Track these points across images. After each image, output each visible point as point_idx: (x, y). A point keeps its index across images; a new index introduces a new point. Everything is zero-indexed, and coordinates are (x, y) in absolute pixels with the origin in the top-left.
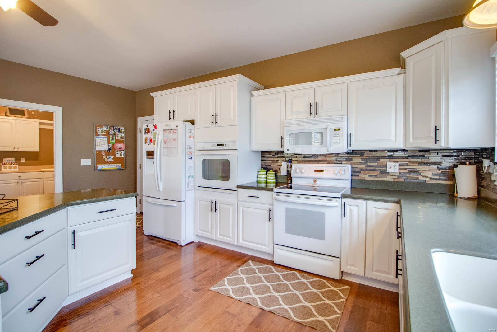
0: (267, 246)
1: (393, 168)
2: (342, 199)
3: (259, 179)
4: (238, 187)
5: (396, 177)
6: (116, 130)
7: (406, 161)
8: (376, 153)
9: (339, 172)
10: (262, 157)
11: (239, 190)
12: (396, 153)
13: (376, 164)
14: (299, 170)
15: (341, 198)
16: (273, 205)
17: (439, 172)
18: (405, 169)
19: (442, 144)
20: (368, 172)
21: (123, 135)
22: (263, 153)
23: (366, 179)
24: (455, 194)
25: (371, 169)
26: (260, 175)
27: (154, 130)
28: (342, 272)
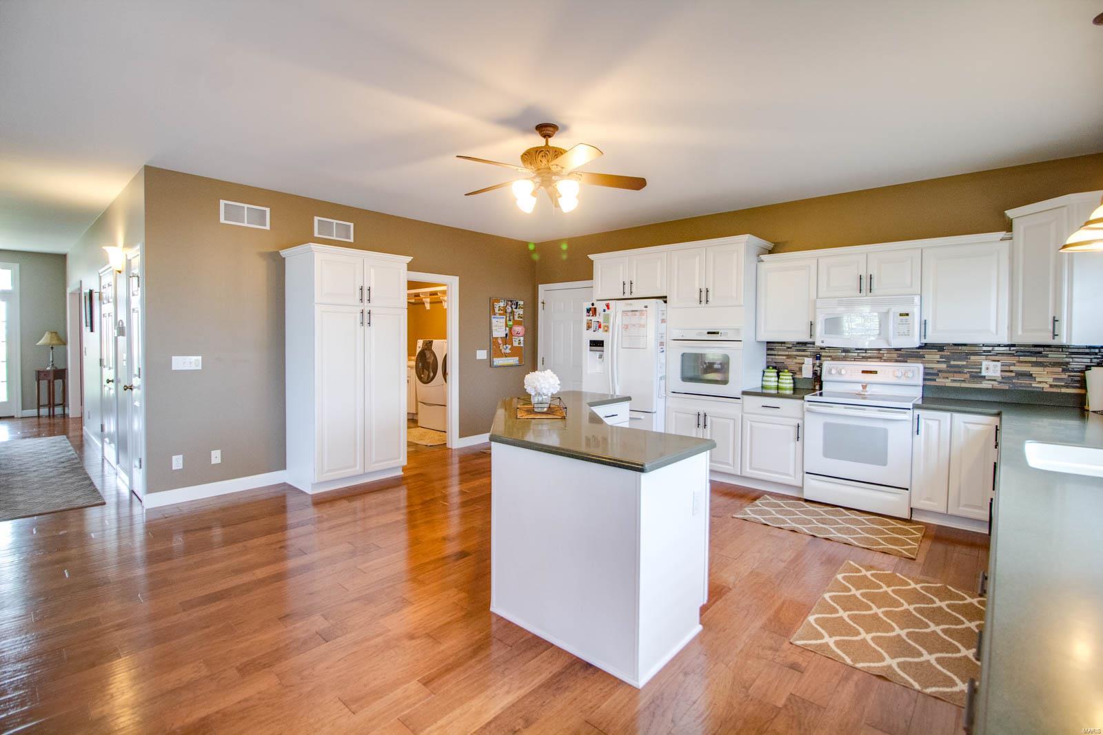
0: (791, 476)
1: (992, 370)
2: (915, 411)
3: (764, 383)
4: (744, 393)
5: (996, 383)
6: (513, 306)
7: (1013, 360)
8: (964, 348)
9: (904, 374)
10: (768, 349)
11: (746, 397)
12: (996, 348)
13: (965, 363)
14: (836, 370)
15: (912, 410)
16: (803, 419)
17: (1064, 376)
18: (1011, 371)
19: (1063, 340)
20: (952, 375)
21: (522, 313)
22: (769, 345)
23: (947, 385)
24: (1086, 407)
25: (958, 370)
26: (767, 376)
27: (604, 311)
28: (911, 509)
